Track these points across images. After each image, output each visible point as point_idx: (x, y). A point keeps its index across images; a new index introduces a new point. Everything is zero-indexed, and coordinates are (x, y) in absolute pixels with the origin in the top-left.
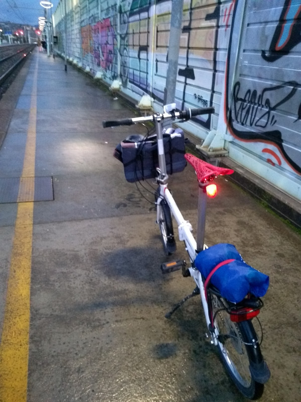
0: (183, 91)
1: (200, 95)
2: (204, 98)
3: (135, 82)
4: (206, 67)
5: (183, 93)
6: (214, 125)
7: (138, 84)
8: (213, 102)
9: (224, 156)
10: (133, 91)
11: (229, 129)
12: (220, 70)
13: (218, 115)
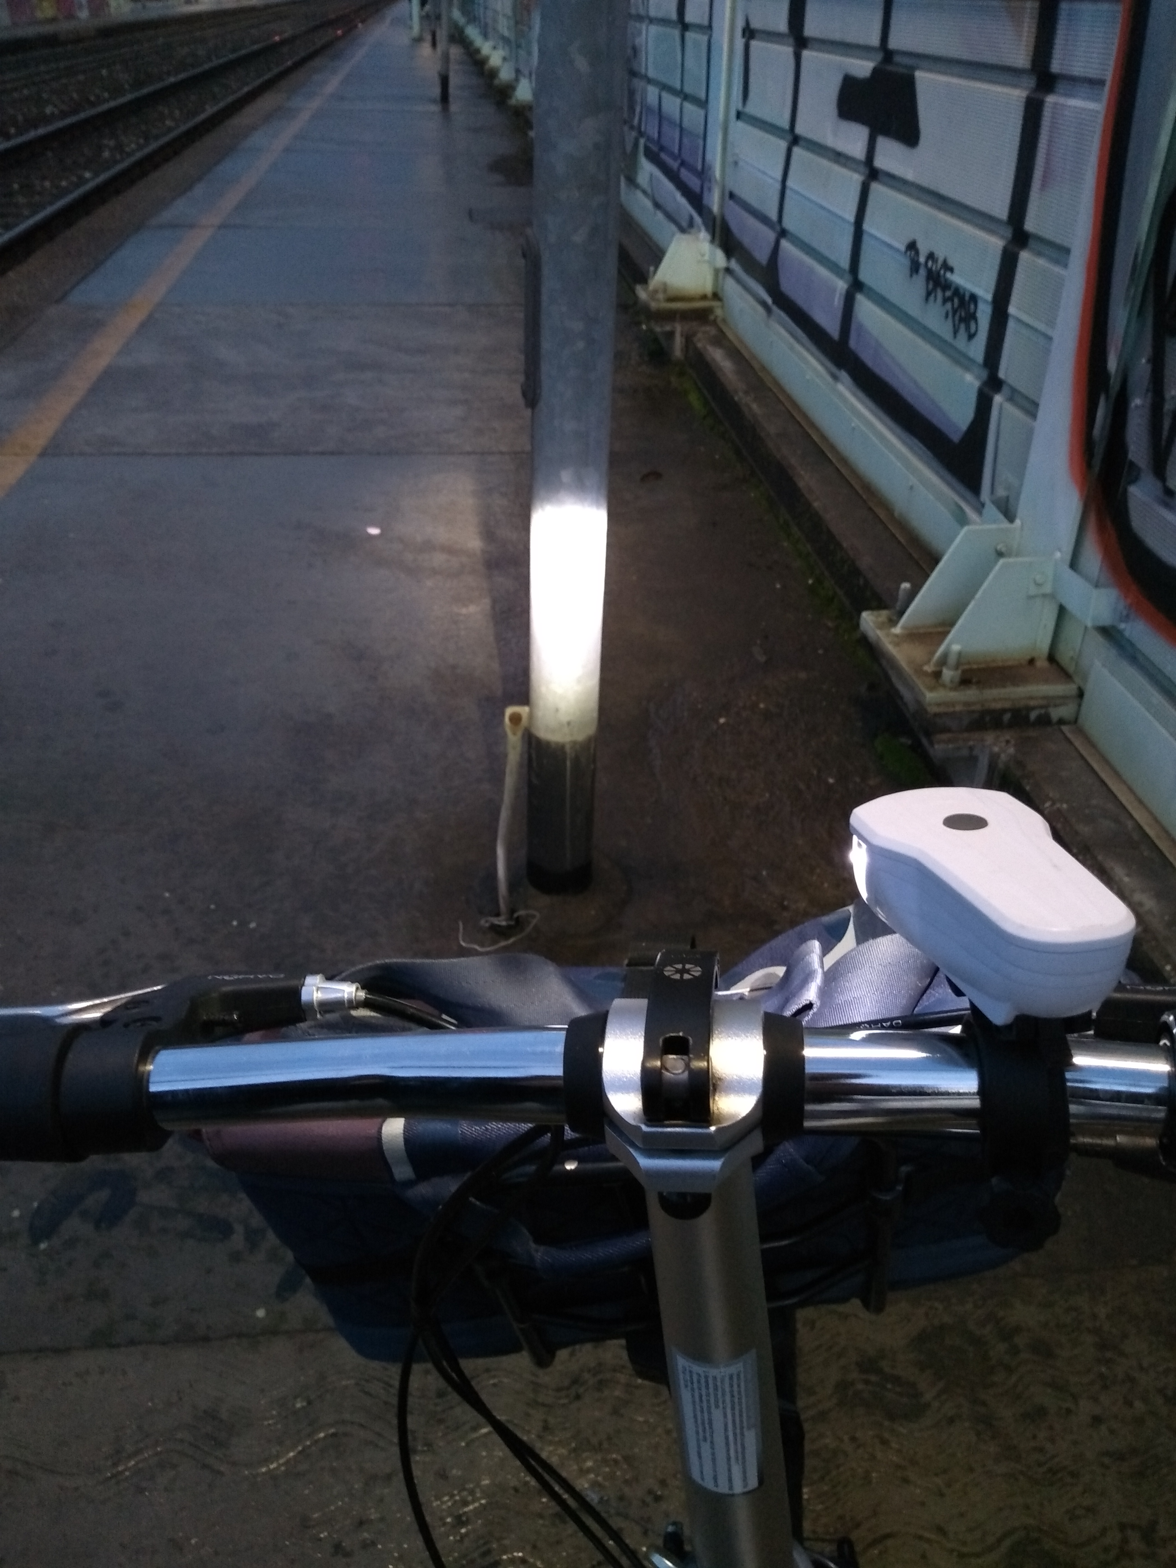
0: (851, 217)
1: (940, 255)
2: (956, 278)
3: (663, 156)
4: (989, 57)
5: (851, 230)
6: (1006, 475)
7: (674, 165)
8: (1012, 310)
9: (1044, 721)
10: (657, 205)
11: (1101, 529)
12: (1078, 69)
13: (1031, 408)
